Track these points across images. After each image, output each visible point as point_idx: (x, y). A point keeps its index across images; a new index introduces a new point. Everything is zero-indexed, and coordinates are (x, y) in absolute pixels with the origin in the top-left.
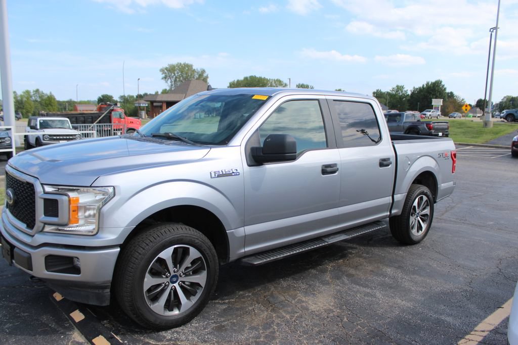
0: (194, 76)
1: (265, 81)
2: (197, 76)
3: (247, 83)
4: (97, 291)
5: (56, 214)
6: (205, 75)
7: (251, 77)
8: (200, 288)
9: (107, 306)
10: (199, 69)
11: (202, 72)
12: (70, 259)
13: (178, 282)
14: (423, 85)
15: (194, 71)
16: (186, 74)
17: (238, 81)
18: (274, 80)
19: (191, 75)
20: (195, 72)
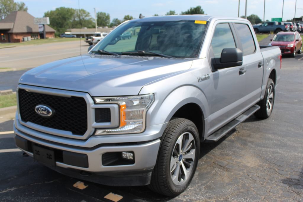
0: (16, 8)
1: (73, 11)
2: (18, 8)
3: (59, 13)
4: (141, 175)
5: (108, 120)
6: (25, 7)
7: (61, 8)
8: (192, 162)
9: (149, 185)
10: (19, 3)
11: (22, 5)
12: (120, 154)
13: (182, 160)
14: (188, 10)
15: (15, 4)
16: (9, 6)
17: (51, 12)
18: (79, 10)
19: (14, 7)
20: (17, 5)
